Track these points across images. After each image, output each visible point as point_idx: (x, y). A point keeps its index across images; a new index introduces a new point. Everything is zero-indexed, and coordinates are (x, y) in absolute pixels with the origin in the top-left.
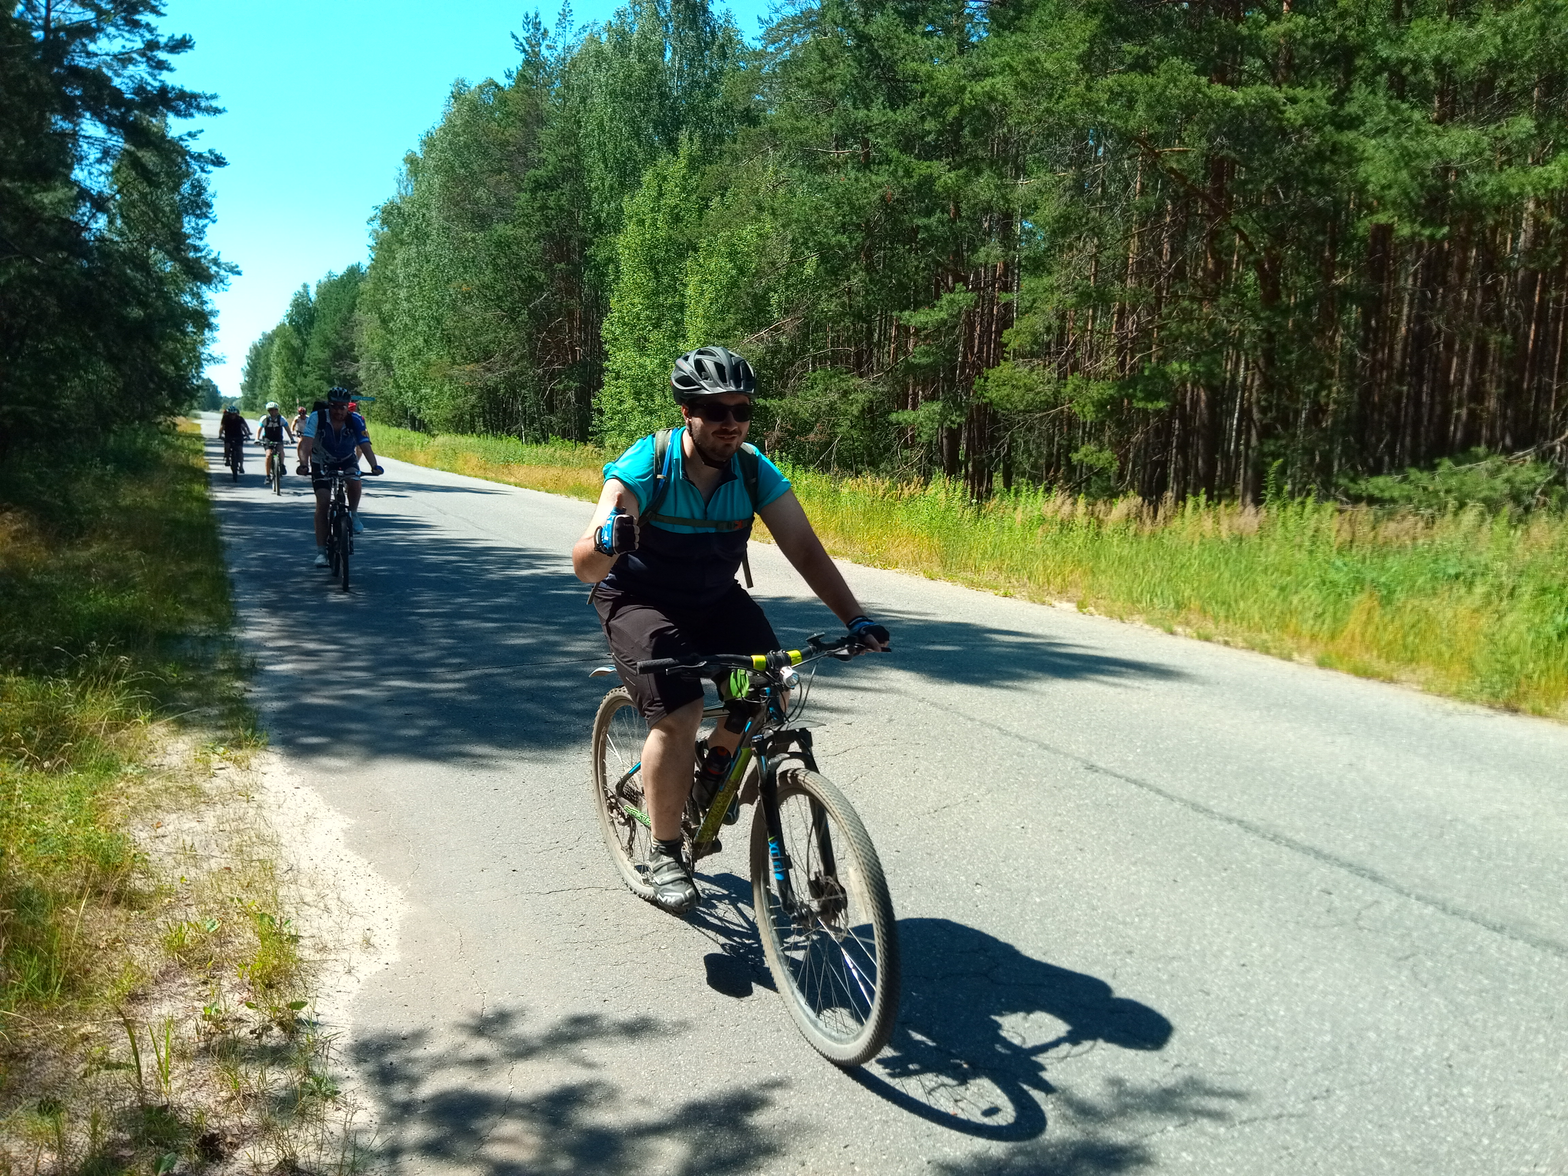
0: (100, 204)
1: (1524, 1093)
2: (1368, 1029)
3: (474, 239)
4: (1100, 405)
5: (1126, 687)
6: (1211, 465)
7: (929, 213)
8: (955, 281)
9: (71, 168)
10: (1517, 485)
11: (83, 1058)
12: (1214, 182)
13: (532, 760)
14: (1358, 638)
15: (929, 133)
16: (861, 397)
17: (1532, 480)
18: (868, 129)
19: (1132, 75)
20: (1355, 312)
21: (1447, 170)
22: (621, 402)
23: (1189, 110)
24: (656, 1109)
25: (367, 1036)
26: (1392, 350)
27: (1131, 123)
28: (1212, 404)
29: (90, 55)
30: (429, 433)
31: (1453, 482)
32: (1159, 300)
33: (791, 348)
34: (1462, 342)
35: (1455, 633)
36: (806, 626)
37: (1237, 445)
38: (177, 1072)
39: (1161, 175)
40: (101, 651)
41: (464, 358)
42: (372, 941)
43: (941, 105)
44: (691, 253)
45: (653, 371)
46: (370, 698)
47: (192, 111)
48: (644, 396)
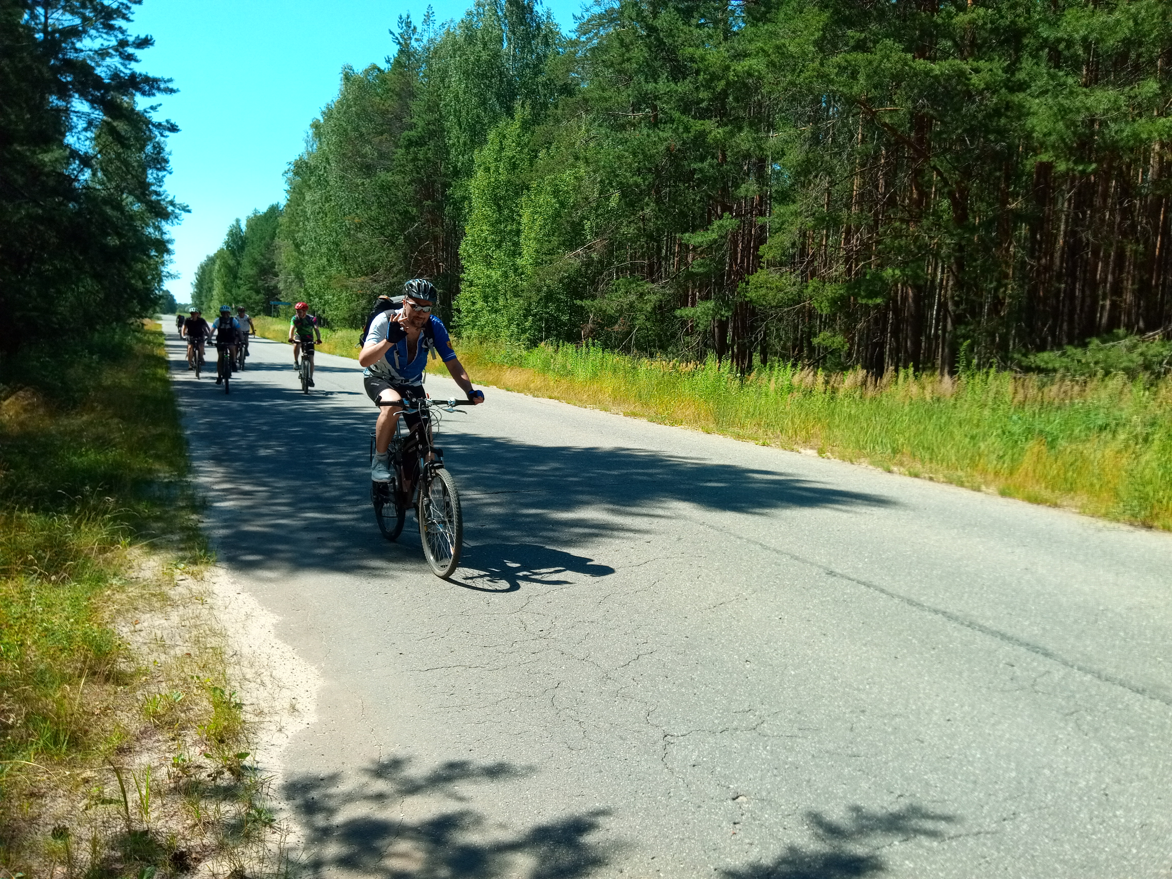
0: (86, 161)
1: (1162, 815)
2: (1043, 768)
3: (363, 184)
4: (833, 302)
5: (856, 513)
6: (917, 344)
7: (702, 159)
8: (723, 211)
9: (64, 136)
10: (1149, 357)
11: (85, 796)
12: (917, 134)
13: (412, 571)
14: (1031, 474)
15: (703, 100)
16: (653, 298)
17: (1161, 354)
18: (656, 98)
19: (854, 55)
20: (1024, 230)
21: (1092, 121)
22: (474, 303)
23: (898, 78)
24: (510, 831)
25: (296, 778)
26: (1052, 257)
27: (855, 88)
28: (917, 299)
29: (77, 51)
30: (331, 328)
31: (1101, 356)
32: (876, 222)
33: (600, 262)
34: (1106, 251)
35: (1103, 470)
36: (614, 469)
37: (936, 329)
38: (154, 806)
39: (877, 128)
40: (92, 493)
41: (357, 272)
42: (297, 706)
43: (712, 80)
44: (525, 192)
45: (497, 280)
46: (292, 526)
47: (154, 91)
48: (491, 299)
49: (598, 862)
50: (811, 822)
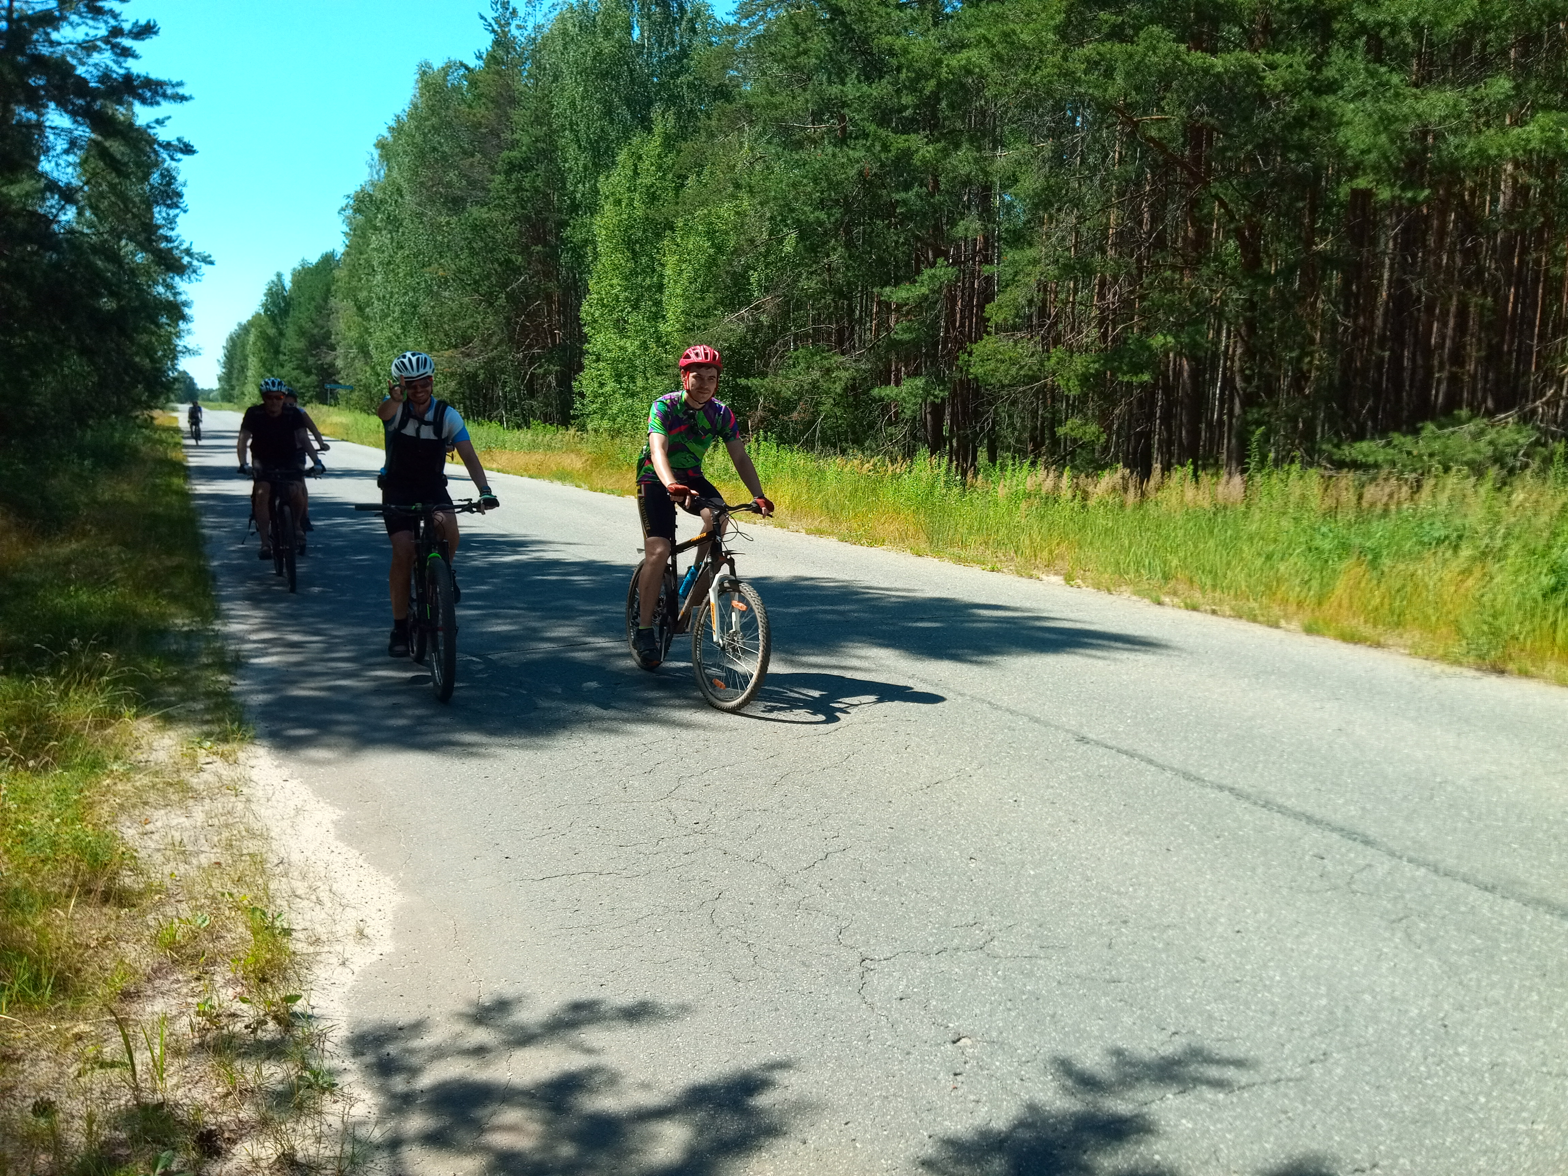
0: (68, 195)
1: (1519, 1051)
2: (1363, 992)
3: (448, 223)
4: (1084, 379)
5: (1115, 660)
6: (1195, 433)
7: (907, 187)
8: (936, 257)
9: (38, 161)
10: (1500, 447)
11: (77, 1057)
12: (1193, 150)
13: (521, 747)
14: (1345, 603)
15: (906, 108)
16: (845, 375)
17: (1516, 442)
18: (844, 105)
19: (1108, 44)
20: (1336, 278)
21: (1425, 133)
22: (602, 385)
23: (1166, 78)
24: (656, 1092)
25: (364, 1027)
26: (1372, 315)
27: (1111, 91)
28: (1195, 374)
29: (53, 44)
31: (1436, 446)
32: (1140, 270)
33: (772, 326)
34: (1443, 306)
35: (1441, 596)
36: (794, 606)
37: (1220, 415)
38: (172, 1069)
39: (1140, 145)
40: (83, 648)
41: (442, 343)
42: (366, 932)
43: (917, 79)
44: (668, 232)
45: (634, 353)
46: (357, 688)
47: (158, 99)
48: (625, 379)
49: (773, 1131)
50: (1057, 1070)
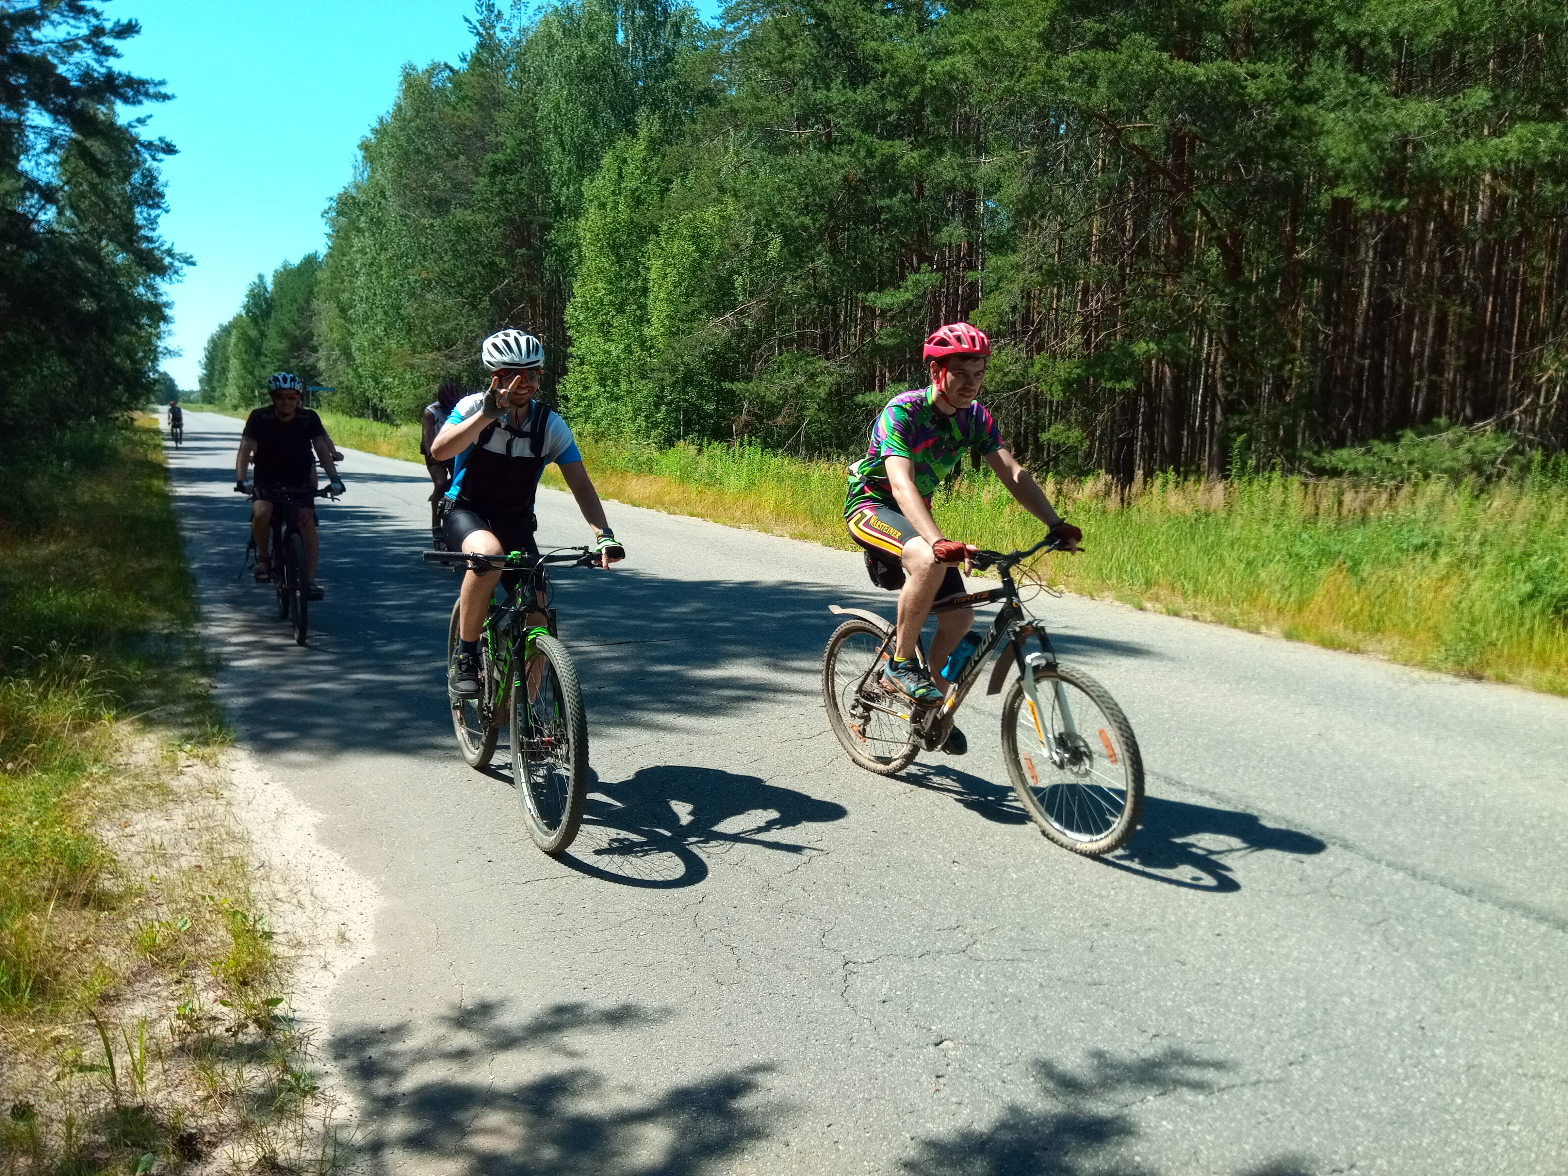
0: (48, 195)
1: (1494, 1052)
2: (1342, 995)
3: (432, 225)
4: (1067, 384)
5: (1097, 665)
6: (1177, 440)
7: (892, 193)
8: (920, 262)
9: (18, 161)
10: (1478, 455)
11: (56, 1061)
12: (1175, 159)
14: (1325, 610)
15: (890, 113)
16: (829, 380)
17: (1494, 450)
18: (829, 110)
19: (1092, 52)
20: (1317, 286)
21: (1405, 143)
22: (586, 388)
23: (1149, 86)
24: (638, 1095)
25: (347, 1031)
26: (1352, 323)
27: (1095, 99)
28: (1177, 381)
29: (33, 42)
30: (393, 423)
31: (1416, 453)
32: (1122, 277)
33: (757, 331)
34: (1423, 315)
35: (1420, 602)
36: (778, 610)
37: (1202, 422)
38: (152, 1072)
39: (1123, 152)
40: (62, 650)
41: (424, 345)
42: (347, 935)
43: (902, 85)
44: (652, 236)
45: (618, 357)
46: (338, 691)
47: (141, 98)
48: (609, 382)
49: (756, 1134)
50: (1039, 1072)
